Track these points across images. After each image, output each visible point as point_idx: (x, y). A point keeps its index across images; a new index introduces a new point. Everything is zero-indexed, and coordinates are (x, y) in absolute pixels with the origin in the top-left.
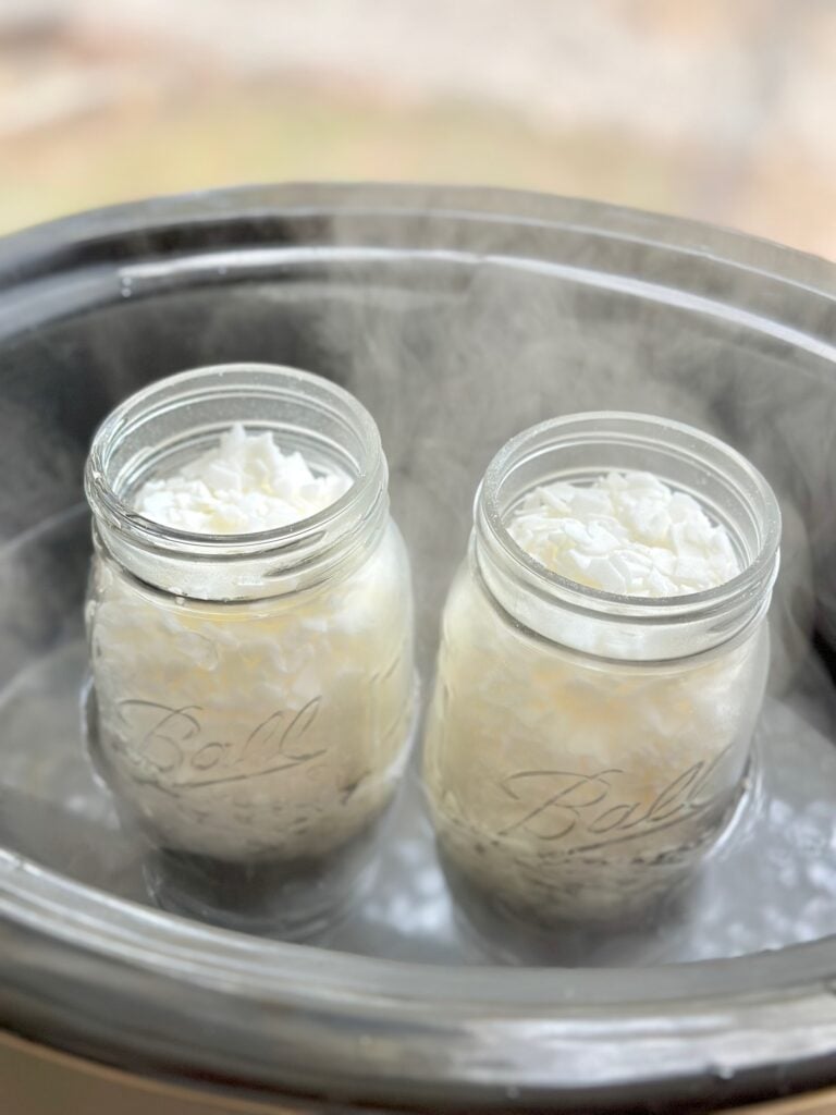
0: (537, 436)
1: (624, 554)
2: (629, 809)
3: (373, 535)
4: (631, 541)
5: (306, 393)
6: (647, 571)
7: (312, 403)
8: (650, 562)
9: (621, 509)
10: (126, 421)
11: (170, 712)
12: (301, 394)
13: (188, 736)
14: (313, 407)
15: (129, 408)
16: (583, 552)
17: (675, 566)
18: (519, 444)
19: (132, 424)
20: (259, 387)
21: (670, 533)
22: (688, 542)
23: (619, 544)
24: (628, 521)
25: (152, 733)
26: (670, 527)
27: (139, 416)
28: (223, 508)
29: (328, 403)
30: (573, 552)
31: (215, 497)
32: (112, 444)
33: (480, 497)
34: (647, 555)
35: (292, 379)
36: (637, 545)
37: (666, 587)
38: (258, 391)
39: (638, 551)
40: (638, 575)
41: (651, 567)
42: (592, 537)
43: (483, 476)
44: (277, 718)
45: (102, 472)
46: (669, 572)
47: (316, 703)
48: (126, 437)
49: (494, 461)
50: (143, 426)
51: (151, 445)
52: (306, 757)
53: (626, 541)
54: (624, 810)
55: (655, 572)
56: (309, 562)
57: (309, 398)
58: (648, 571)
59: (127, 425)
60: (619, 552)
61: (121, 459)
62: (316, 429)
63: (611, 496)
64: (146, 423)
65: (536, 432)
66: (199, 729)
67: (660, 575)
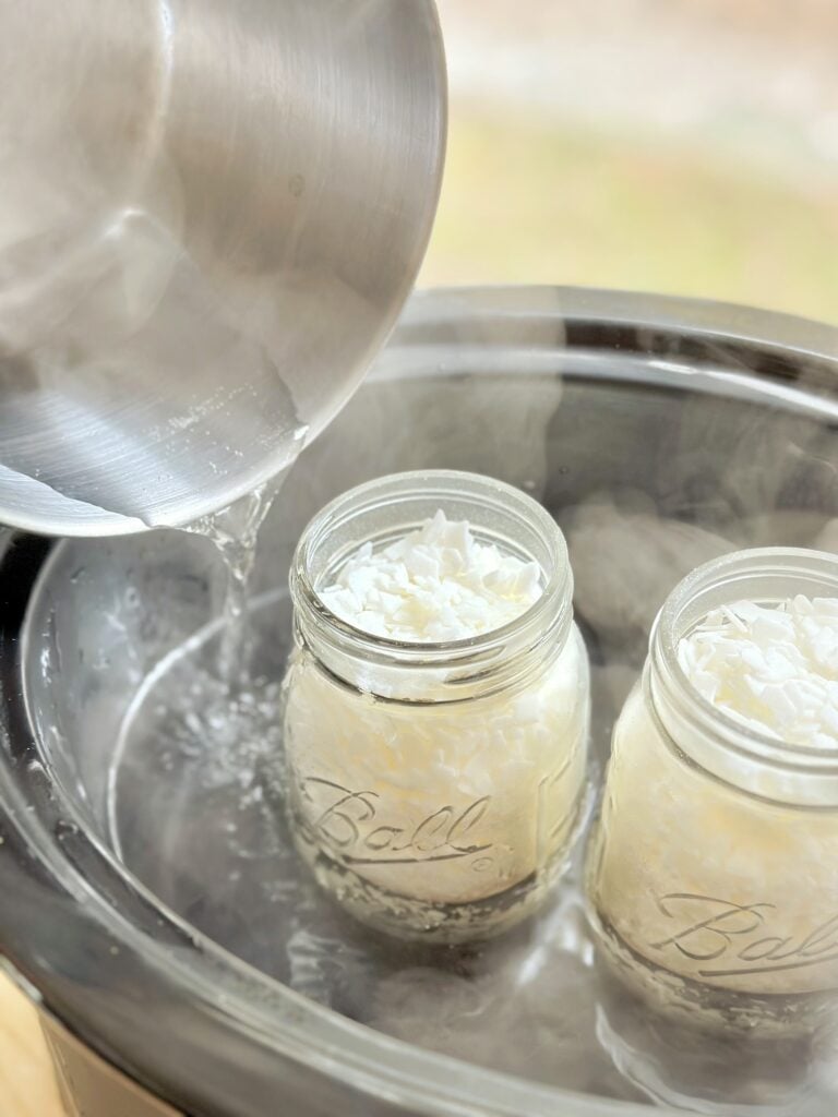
0: (721, 567)
1: (799, 684)
2: (779, 942)
3: (553, 648)
4: (810, 672)
5: (504, 503)
6: (820, 703)
7: (509, 512)
9: (803, 636)
10: (334, 517)
11: (348, 794)
12: (499, 503)
13: (364, 818)
14: (509, 516)
15: (338, 506)
16: (759, 680)
18: (703, 574)
19: (338, 521)
20: (461, 492)
23: (797, 674)
24: (807, 650)
25: (331, 809)
27: (346, 513)
28: (420, 594)
29: (524, 514)
30: (748, 678)
31: (412, 581)
32: (319, 537)
33: (658, 626)
34: (823, 687)
35: (492, 488)
36: (814, 676)
38: (460, 496)
39: (814, 682)
40: (809, 707)
41: (825, 700)
42: (768, 664)
43: (662, 604)
44: (446, 812)
45: (305, 569)
47: (483, 803)
48: (332, 532)
49: (675, 590)
50: (349, 522)
51: (355, 539)
52: (472, 849)
53: (804, 672)
54: (776, 942)
55: (829, 706)
56: (487, 672)
57: (507, 507)
58: (822, 704)
59: (335, 520)
60: (795, 681)
61: (326, 553)
62: (511, 536)
63: (794, 620)
64: (352, 519)
65: (721, 564)
66: (374, 812)
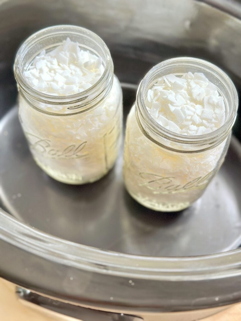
1: (186, 107)
6: (193, 114)
8: (194, 110)
9: (190, 88)
12: (88, 38)
16: (173, 106)
17: (203, 112)
21: (203, 99)
22: (209, 103)
23: (186, 103)
24: (190, 93)
26: (204, 97)
30: (170, 105)
34: (194, 107)
36: (192, 103)
37: (198, 121)
39: (192, 106)
40: (189, 115)
41: (194, 113)
42: (176, 100)
46: (200, 114)
53: (189, 102)
55: (196, 115)
60: (185, 106)
63: (187, 82)
67: (197, 116)
